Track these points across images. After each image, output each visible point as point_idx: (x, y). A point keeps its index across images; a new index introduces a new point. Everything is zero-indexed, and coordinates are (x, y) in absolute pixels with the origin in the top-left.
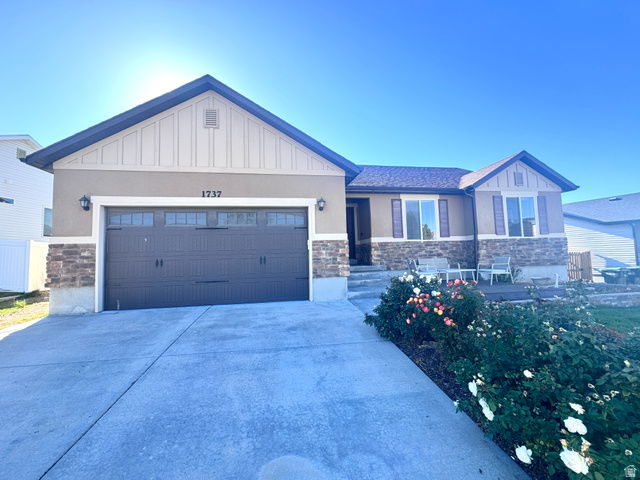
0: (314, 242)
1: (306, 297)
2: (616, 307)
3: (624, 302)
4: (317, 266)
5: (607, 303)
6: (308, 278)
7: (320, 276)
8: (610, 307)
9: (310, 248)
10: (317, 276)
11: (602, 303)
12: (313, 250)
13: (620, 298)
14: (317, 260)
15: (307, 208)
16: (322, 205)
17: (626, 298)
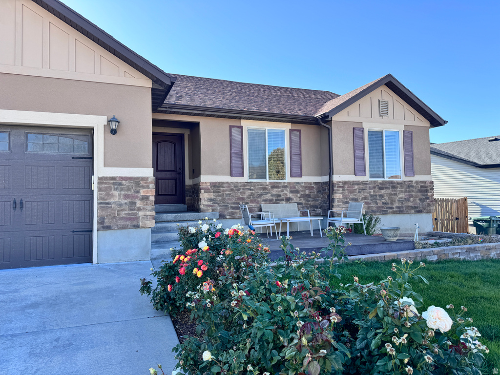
0: (100, 179)
1: (88, 258)
2: (465, 261)
3: (472, 255)
4: (104, 213)
5: (456, 256)
6: (91, 231)
7: (108, 228)
8: (458, 261)
9: (95, 187)
10: (104, 227)
11: (451, 256)
12: (100, 190)
13: (469, 251)
14: (104, 205)
15: (91, 130)
16: (114, 126)
17: (474, 250)
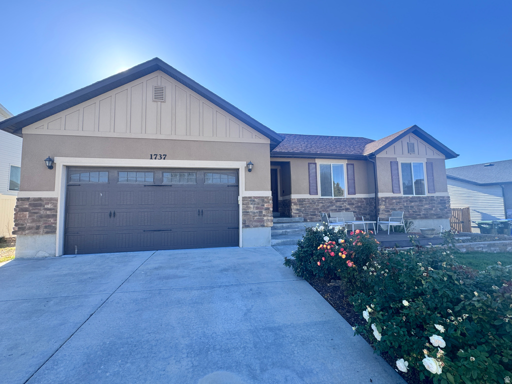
0: (243, 198)
1: (236, 243)
4: (245, 218)
6: (238, 228)
7: (248, 226)
9: (240, 203)
10: (246, 226)
12: (243, 204)
14: (246, 213)
15: (238, 170)
16: (251, 167)
